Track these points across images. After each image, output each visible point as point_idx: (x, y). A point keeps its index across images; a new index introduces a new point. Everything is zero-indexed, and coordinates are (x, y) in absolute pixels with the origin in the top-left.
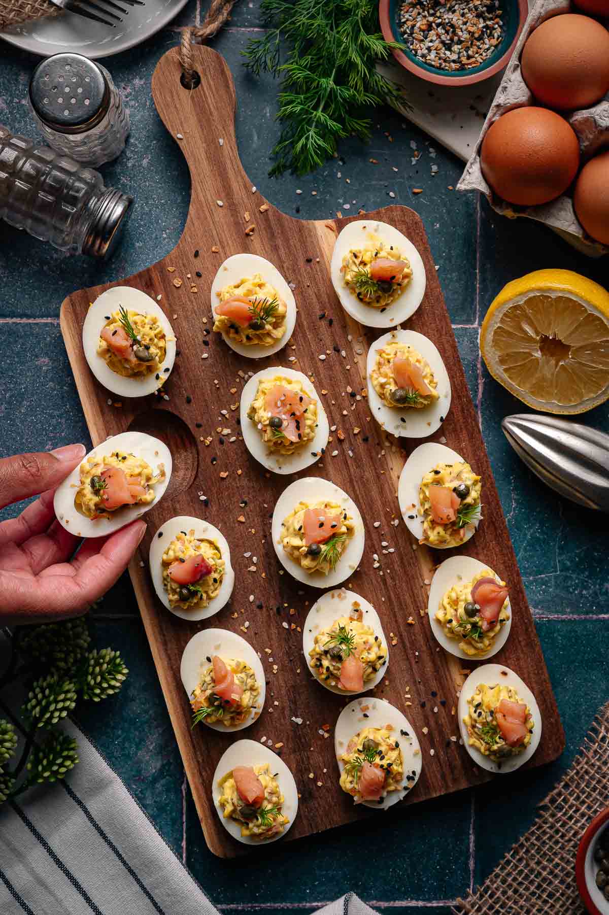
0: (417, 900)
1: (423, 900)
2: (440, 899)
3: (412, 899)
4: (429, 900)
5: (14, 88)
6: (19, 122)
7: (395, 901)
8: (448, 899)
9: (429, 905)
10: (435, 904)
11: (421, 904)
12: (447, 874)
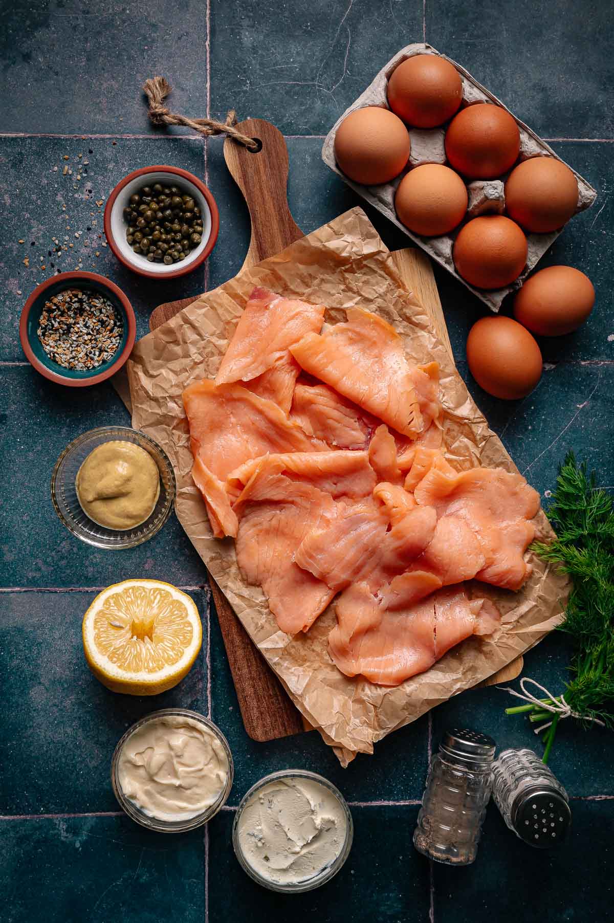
0: (389, 800)
1: (394, 800)
2: (406, 800)
3: (384, 800)
4: (398, 801)
5: (69, 185)
6: (73, 211)
7: (371, 801)
8: (412, 799)
9: (398, 804)
10: (402, 803)
11: (391, 803)
12: (411, 781)
